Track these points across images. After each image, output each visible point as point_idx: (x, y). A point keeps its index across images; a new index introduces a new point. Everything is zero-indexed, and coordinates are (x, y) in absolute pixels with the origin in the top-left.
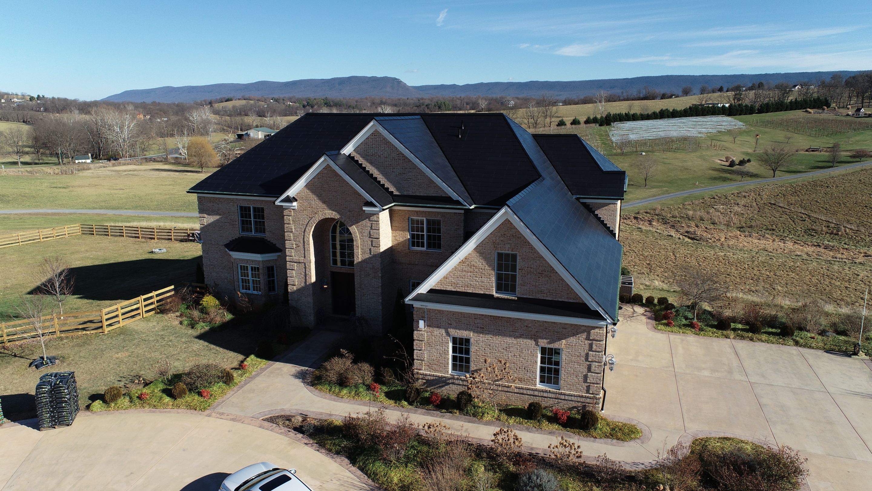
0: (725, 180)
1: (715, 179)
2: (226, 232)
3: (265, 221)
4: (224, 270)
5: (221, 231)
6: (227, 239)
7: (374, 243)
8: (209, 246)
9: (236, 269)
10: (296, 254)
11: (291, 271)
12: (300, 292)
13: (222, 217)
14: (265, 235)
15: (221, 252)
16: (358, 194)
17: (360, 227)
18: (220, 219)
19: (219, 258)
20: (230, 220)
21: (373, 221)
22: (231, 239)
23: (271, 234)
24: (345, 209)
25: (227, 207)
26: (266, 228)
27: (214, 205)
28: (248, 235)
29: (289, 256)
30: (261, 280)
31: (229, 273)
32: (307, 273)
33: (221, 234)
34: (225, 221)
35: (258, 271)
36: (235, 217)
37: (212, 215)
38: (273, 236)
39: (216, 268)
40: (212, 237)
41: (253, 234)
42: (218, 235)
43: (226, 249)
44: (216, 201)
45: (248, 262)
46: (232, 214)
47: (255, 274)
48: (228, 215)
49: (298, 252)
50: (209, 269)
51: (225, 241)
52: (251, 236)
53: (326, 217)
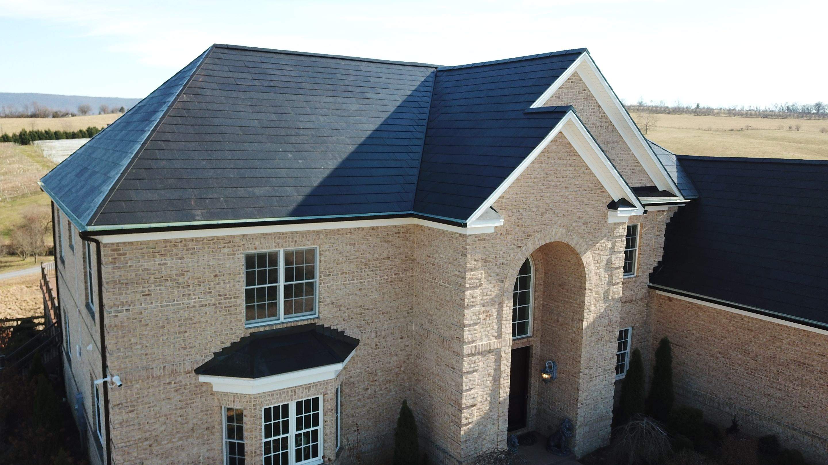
2: (203, 333)
3: (320, 280)
4: (189, 440)
5: (186, 332)
6: (205, 352)
7: (614, 278)
8: (138, 386)
9: (250, 421)
10: (484, 333)
11: (470, 376)
12: (485, 418)
13: (192, 293)
14: (315, 314)
15: (183, 393)
16: (600, 188)
17: (597, 252)
18: (186, 298)
19: (174, 410)
20: (220, 295)
21: (617, 237)
22: (218, 349)
23: (335, 310)
24: (579, 220)
25: (211, 264)
26: (320, 298)
27: (165, 264)
28: (268, 325)
29: (469, 343)
30: (320, 428)
31: (204, 444)
32: (502, 369)
33: (184, 340)
34: (201, 302)
35: (316, 408)
36: (234, 286)
37: (158, 291)
38: (338, 314)
39: (163, 443)
40: (154, 356)
41: (282, 320)
42: (177, 345)
43: (203, 379)
44: (175, 251)
45: (295, 392)
46: (227, 278)
47: (308, 418)
48: (212, 285)
49: (488, 329)
50: (135, 454)
51: (198, 358)
52: (278, 327)
53: (548, 241)
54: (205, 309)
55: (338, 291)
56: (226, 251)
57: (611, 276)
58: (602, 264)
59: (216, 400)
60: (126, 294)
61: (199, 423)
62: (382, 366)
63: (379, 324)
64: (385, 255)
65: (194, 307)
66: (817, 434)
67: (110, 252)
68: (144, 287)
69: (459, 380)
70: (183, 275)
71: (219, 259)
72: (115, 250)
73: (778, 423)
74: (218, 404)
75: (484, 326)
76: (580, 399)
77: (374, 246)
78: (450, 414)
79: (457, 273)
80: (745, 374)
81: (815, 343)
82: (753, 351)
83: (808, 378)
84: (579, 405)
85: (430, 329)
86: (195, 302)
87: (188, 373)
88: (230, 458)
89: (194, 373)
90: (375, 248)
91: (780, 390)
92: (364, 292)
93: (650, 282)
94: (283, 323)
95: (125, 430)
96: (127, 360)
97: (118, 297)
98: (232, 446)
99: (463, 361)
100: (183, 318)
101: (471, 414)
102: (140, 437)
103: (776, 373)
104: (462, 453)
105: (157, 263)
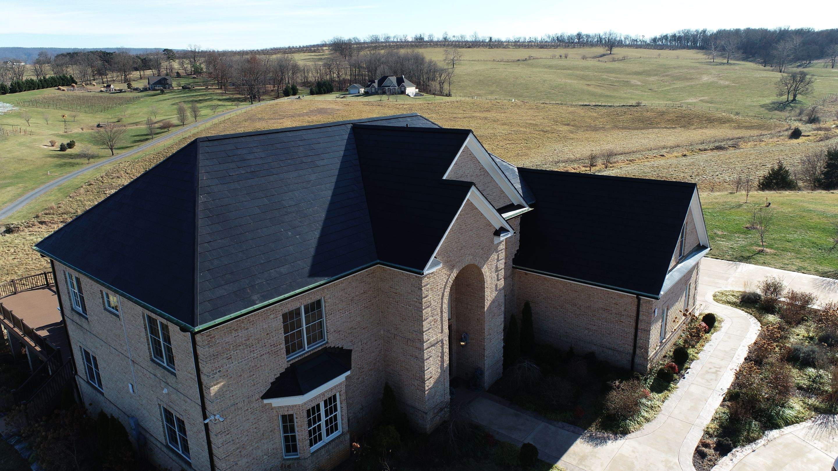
0: (72, 165)
1: (61, 166)
2: (263, 372)
3: (326, 318)
4: (261, 441)
5: (254, 375)
6: (265, 384)
7: (500, 276)
8: (230, 417)
9: (300, 420)
10: (434, 333)
11: (428, 360)
12: (437, 382)
13: (255, 349)
14: (325, 340)
15: (256, 413)
16: (489, 225)
17: (489, 264)
18: (252, 353)
19: (251, 425)
20: (271, 346)
21: (500, 251)
22: (272, 380)
23: (337, 335)
24: (479, 248)
25: (264, 327)
26: (327, 330)
27: (238, 335)
28: (300, 356)
29: (427, 341)
30: (339, 412)
31: (270, 441)
32: (444, 351)
33: (253, 380)
34: (260, 353)
35: (335, 400)
36: (279, 337)
37: (236, 354)
38: (338, 337)
39: (247, 448)
40: (237, 395)
41: (307, 350)
42: (249, 385)
43: (266, 401)
44: (243, 325)
45: (324, 395)
46: (274, 333)
47: (331, 408)
48: (266, 340)
49: (436, 329)
50: (232, 460)
51: (262, 389)
52: (306, 355)
53: (464, 266)
54: (264, 357)
55: (338, 323)
56: (272, 316)
57: (498, 275)
58: (492, 270)
59: (275, 412)
60: (218, 361)
61: (266, 429)
62: (366, 362)
63: (362, 336)
64: (362, 291)
65: (257, 357)
66: (616, 348)
67: (206, 338)
68: (227, 354)
69: (422, 365)
70: (249, 339)
71: (269, 323)
72: (209, 336)
73: (595, 345)
74: (276, 414)
75: (434, 328)
76: (486, 355)
77: (356, 287)
78: (416, 384)
79: (415, 299)
80: (575, 318)
81: (612, 298)
82: (578, 304)
83: (609, 317)
84: (486, 358)
85: (396, 333)
86: (257, 354)
87: (258, 400)
88: (286, 445)
89: (261, 399)
90: (356, 288)
91: (594, 325)
92: (352, 318)
93: (513, 264)
94: (308, 352)
95: (225, 447)
96: (222, 403)
97: (213, 365)
98: (286, 439)
99: (424, 353)
100: (251, 367)
101: (430, 383)
102: (234, 448)
103: (592, 315)
104: (426, 407)
105: (233, 336)
